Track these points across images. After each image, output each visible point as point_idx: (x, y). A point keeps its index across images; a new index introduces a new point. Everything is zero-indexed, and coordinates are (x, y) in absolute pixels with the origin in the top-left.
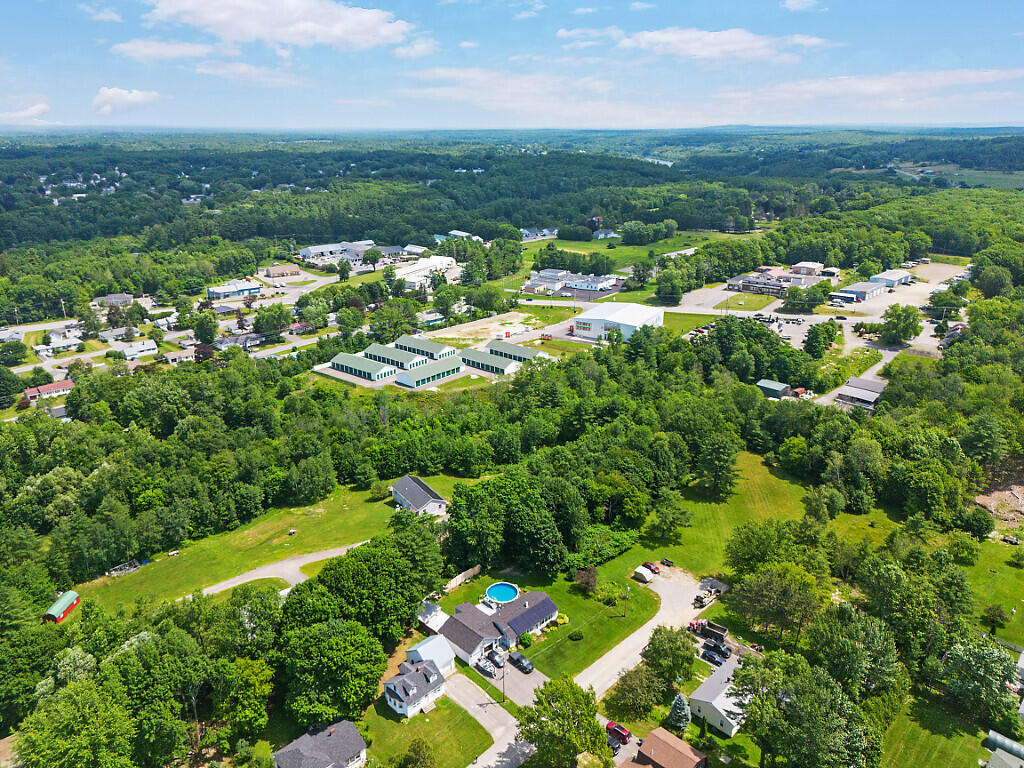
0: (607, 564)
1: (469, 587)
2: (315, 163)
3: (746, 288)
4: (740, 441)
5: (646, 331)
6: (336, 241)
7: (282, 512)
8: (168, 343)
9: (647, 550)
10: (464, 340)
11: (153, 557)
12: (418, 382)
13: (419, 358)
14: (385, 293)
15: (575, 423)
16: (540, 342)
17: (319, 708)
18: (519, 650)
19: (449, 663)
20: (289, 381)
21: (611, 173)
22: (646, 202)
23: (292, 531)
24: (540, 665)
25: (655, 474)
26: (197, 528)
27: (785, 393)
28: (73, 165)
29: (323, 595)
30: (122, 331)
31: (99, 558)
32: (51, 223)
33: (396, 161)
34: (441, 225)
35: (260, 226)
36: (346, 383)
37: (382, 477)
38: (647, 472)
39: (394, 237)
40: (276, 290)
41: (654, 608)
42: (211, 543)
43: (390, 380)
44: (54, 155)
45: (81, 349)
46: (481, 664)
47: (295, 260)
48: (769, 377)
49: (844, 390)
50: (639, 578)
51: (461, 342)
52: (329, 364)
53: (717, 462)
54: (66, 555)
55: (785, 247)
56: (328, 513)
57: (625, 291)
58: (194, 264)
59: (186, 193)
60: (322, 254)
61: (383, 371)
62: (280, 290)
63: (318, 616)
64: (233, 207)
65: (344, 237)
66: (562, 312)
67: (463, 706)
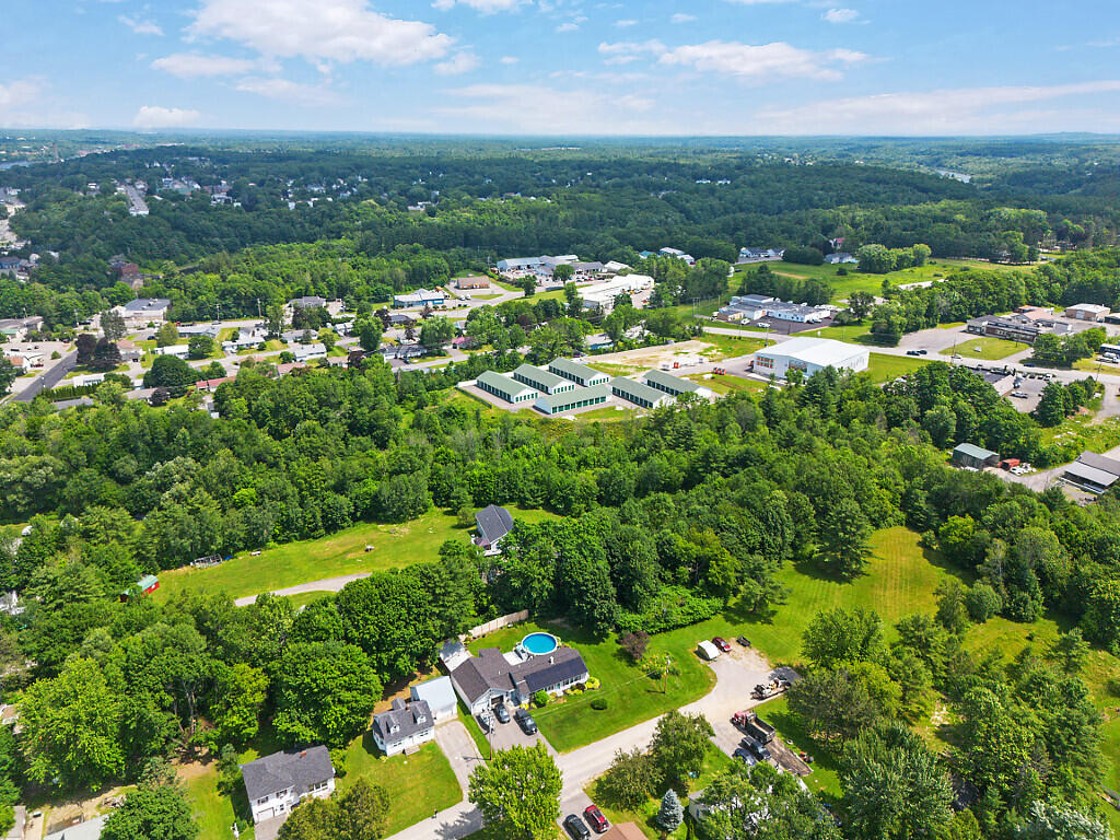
0: (673, 633)
1: (510, 632)
2: (549, 172)
3: (991, 331)
4: (898, 512)
5: (829, 373)
6: (539, 254)
7: (370, 526)
8: (339, 348)
9: (728, 624)
10: (626, 367)
11: (237, 554)
12: (554, 409)
13: (566, 383)
14: (561, 312)
15: (700, 470)
16: (711, 375)
17: (298, 728)
18: (530, 708)
19: (450, 707)
20: (427, 396)
21: (880, 188)
22: (910, 222)
23: (369, 547)
24: (547, 729)
25: (763, 538)
26: (283, 532)
27: (988, 462)
28: (321, 170)
29: (332, 614)
30: (300, 333)
31: (184, 548)
32: (282, 225)
33: (637, 171)
34: (653, 241)
35: (466, 237)
36: (483, 402)
37: (478, 504)
38: (752, 535)
39: (598, 252)
40: (461, 302)
41: (705, 689)
42: (292, 548)
43: (529, 404)
44: (310, 160)
45: (262, 348)
46: (482, 716)
47: (491, 273)
48: (975, 442)
49: (1075, 468)
50: (702, 654)
51: (622, 370)
52: (475, 382)
53: (841, 534)
54: (156, 541)
55: (1062, 284)
56: (412, 534)
57: (836, 326)
58: (386, 272)
59: (413, 200)
60: (519, 268)
61: (522, 394)
62: (463, 303)
63: (319, 634)
64: (453, 214)
65: (547, 250)
66: (750, 344)
67: (447, 753)
